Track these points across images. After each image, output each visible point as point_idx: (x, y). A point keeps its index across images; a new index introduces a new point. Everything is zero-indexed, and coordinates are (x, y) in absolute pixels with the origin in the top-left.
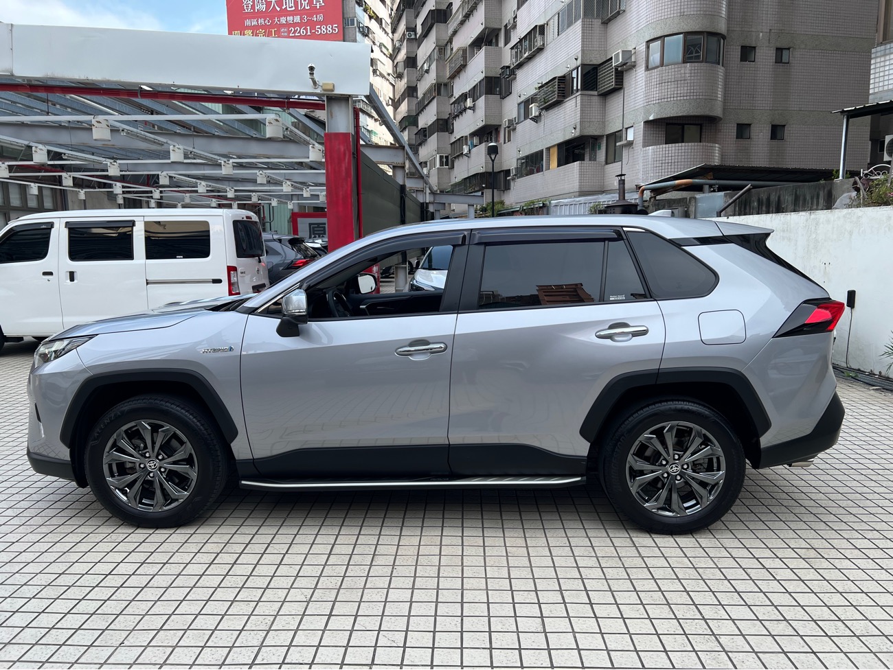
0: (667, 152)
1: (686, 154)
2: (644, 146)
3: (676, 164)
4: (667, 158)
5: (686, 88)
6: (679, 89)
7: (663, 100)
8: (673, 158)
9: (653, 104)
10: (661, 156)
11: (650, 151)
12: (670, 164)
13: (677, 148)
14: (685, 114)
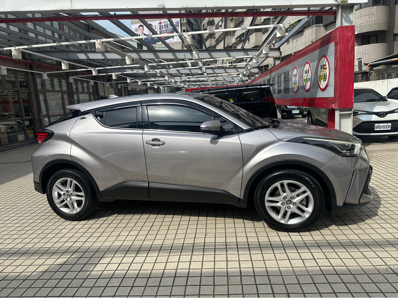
1: (375, 49)
5: (374, 18)
6: (370, 18)
7: (362, 25)
9: (357, 27)
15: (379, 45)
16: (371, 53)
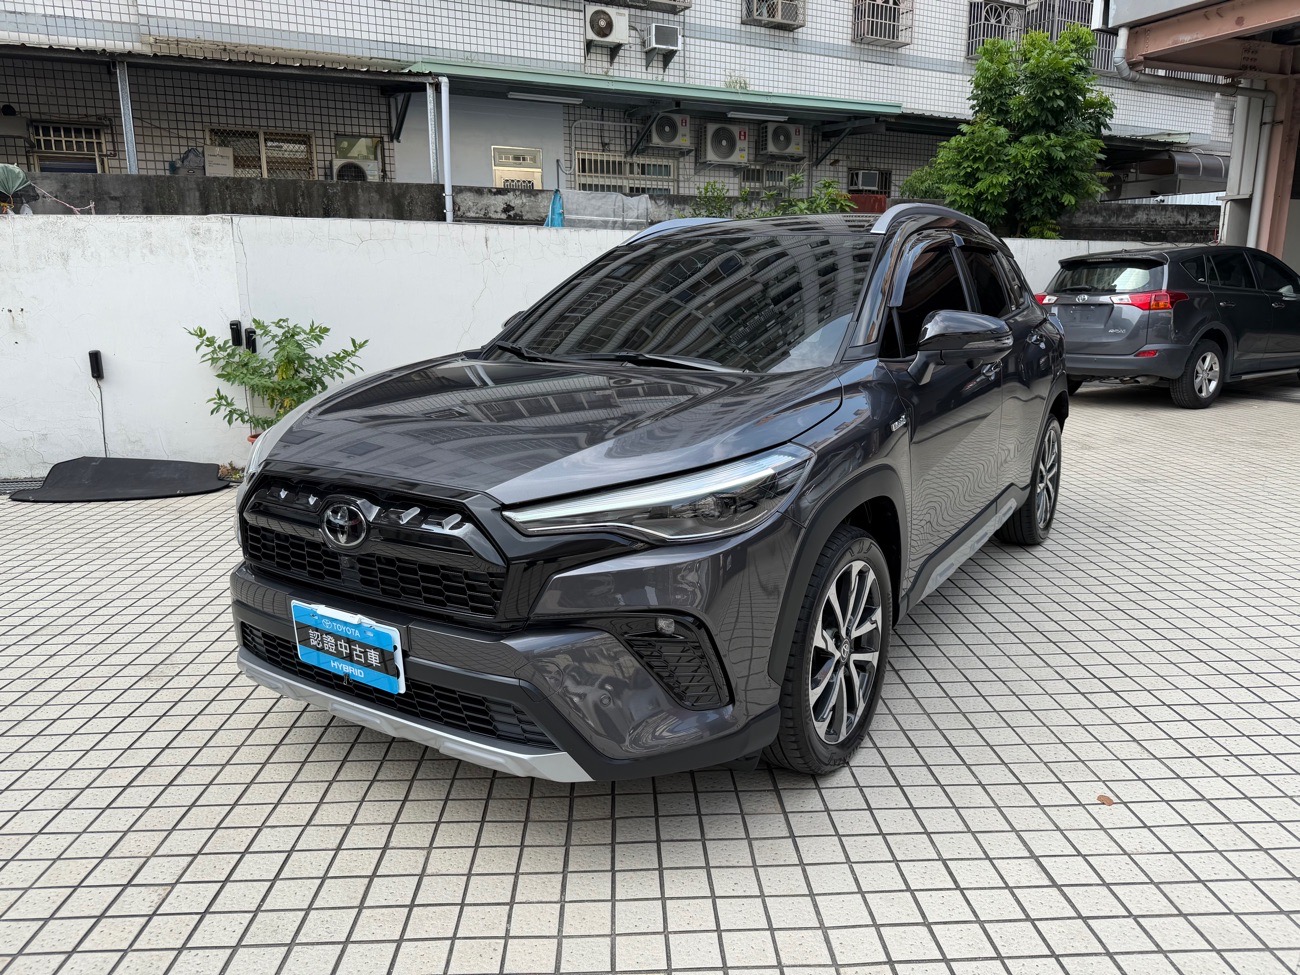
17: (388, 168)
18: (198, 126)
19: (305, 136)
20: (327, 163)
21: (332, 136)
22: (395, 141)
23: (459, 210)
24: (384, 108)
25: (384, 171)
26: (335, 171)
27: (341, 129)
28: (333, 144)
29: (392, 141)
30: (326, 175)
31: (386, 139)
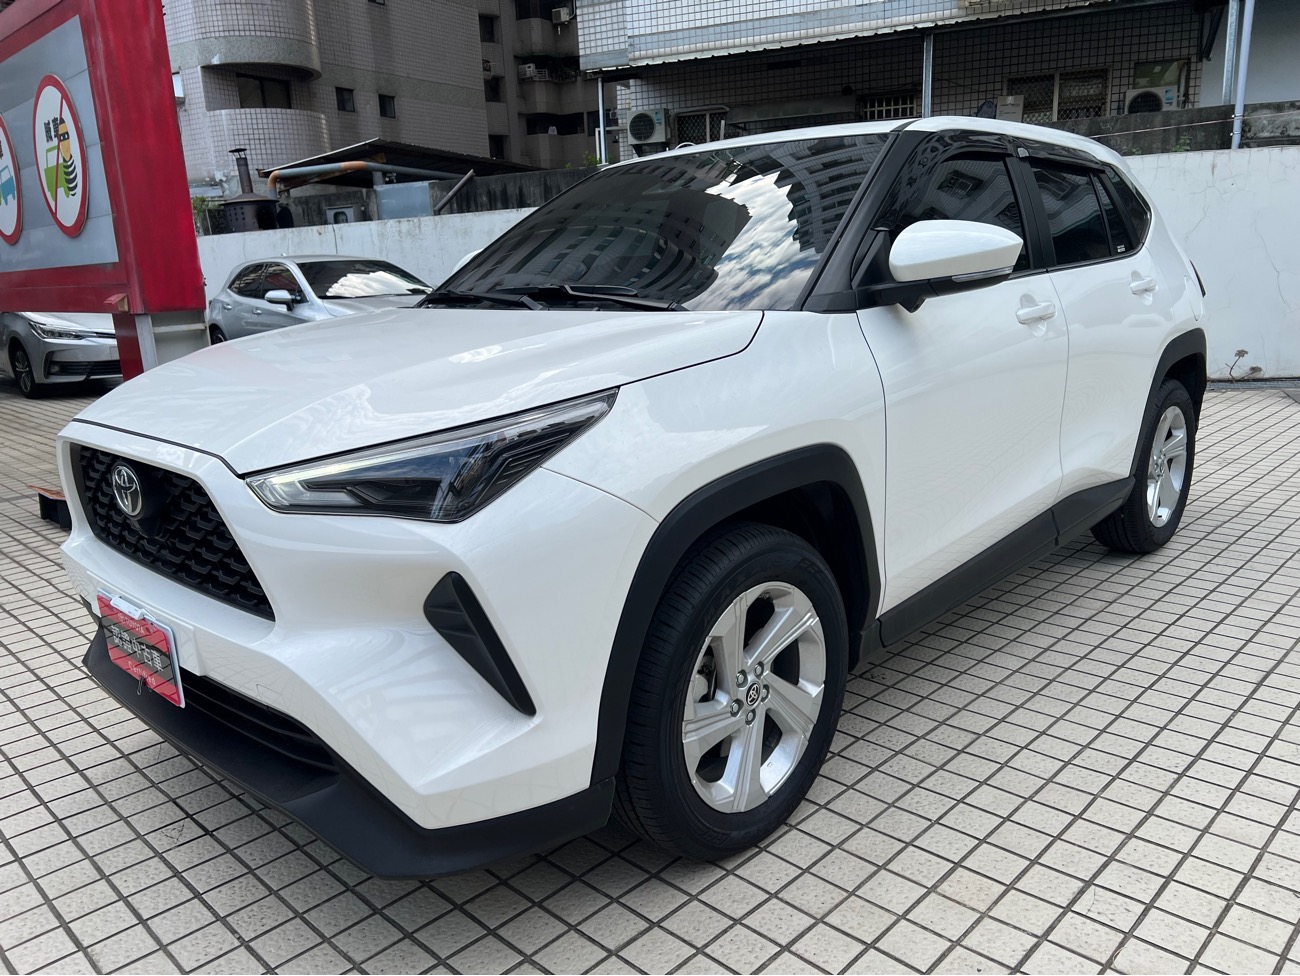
0: (254, 121)
1: (286, 127)
2: (210, 108)
3: (273, 141)
4: (256, 132)
5: (266, 18)
6: (256, 17)
7: (232, 33)
8: (266, 131)
9: (216, 38)
10: (245, 126)
11: (224, 118)
12: (262, 142)
13: (270, 116)
14: (272, 61)
15: (298, 117)
16: (278, 141)
17: (1191, 91)
18: (998, 78)
19: (1102, 70)
20: (1122, 95)
21: (1132, 66)
22: (1205, 61)
23: (1249, 131)
24: (1196, 26)
25: (1186, 95)
26: (1127, 103)
27: (1143, 56)
28: (1132, 74)
29: (1201, 60)
30: (1119, 108)
31: (1194, 59)
